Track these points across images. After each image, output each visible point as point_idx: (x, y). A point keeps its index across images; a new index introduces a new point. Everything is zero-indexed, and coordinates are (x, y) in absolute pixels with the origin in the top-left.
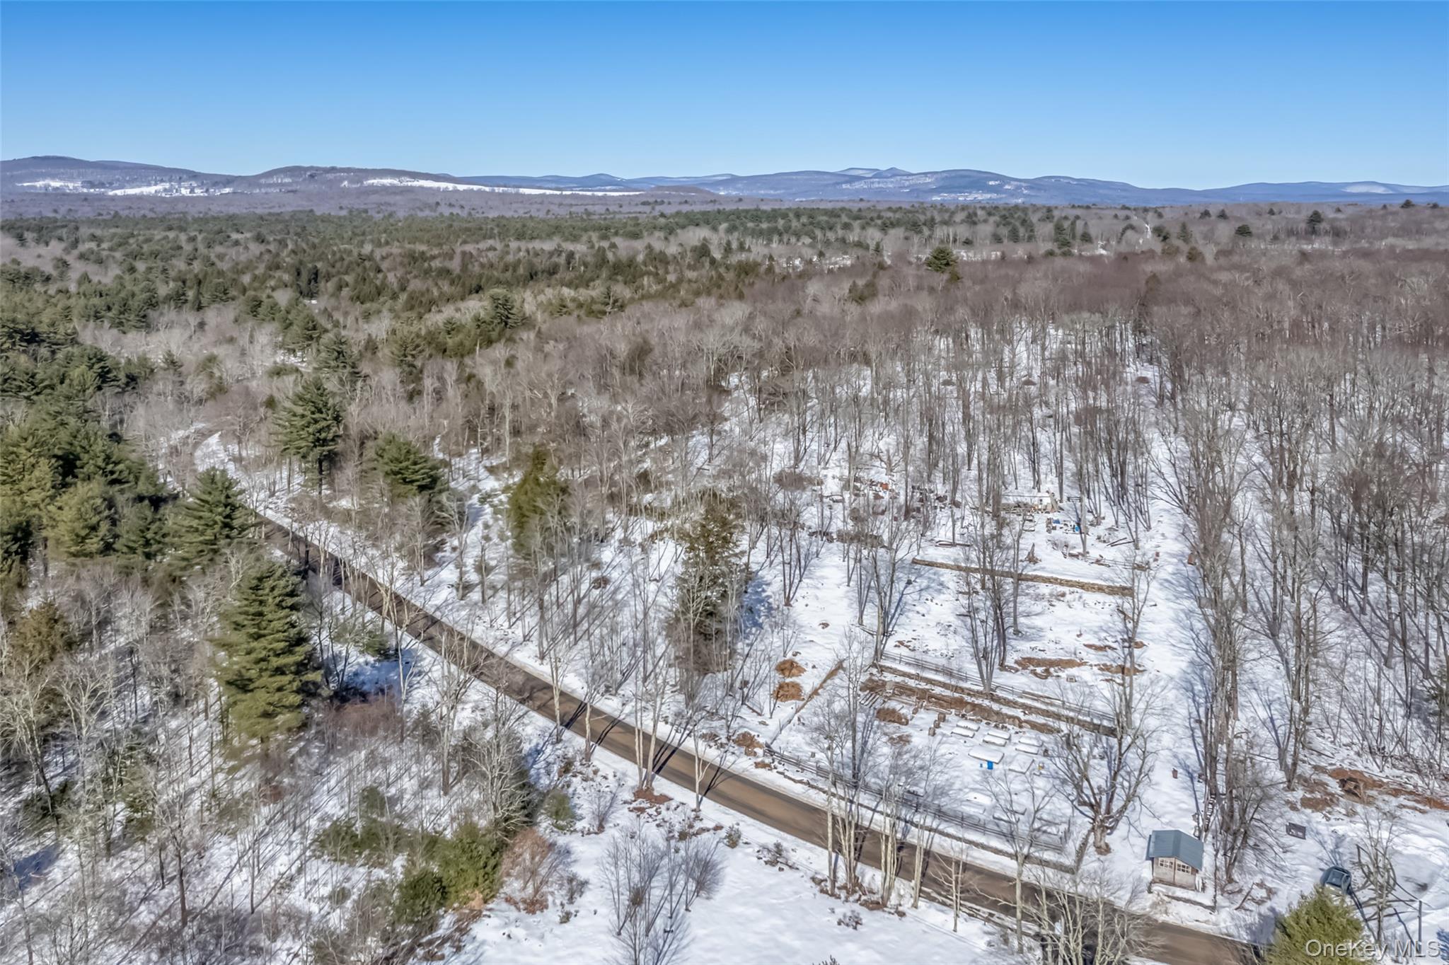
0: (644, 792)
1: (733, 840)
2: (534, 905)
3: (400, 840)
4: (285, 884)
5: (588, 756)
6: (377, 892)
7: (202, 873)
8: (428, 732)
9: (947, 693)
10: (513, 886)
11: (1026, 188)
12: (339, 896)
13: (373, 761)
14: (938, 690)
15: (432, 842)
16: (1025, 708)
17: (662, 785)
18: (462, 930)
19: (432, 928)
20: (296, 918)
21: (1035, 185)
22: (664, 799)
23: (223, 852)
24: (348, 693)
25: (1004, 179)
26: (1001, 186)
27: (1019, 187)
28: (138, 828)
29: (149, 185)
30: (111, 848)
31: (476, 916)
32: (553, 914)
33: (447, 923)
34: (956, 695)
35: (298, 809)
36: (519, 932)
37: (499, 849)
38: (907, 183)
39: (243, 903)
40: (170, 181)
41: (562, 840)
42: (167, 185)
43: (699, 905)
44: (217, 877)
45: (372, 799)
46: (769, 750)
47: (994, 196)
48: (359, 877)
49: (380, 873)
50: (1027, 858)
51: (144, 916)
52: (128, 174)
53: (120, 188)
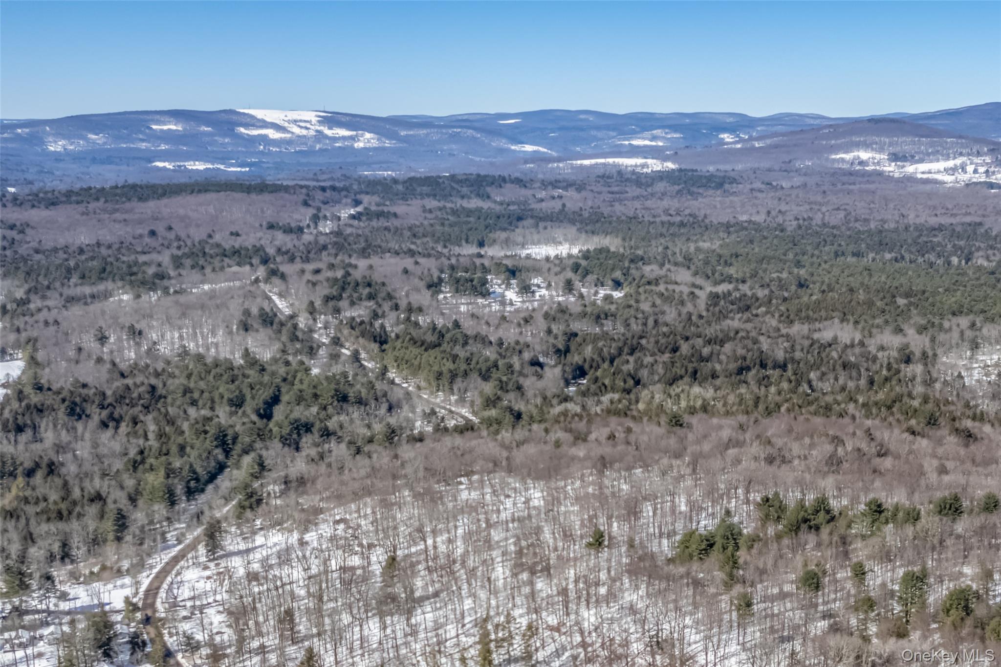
29: (947, 159)
42: (960, 161)
52: (931, 145)
53: (921, 161)
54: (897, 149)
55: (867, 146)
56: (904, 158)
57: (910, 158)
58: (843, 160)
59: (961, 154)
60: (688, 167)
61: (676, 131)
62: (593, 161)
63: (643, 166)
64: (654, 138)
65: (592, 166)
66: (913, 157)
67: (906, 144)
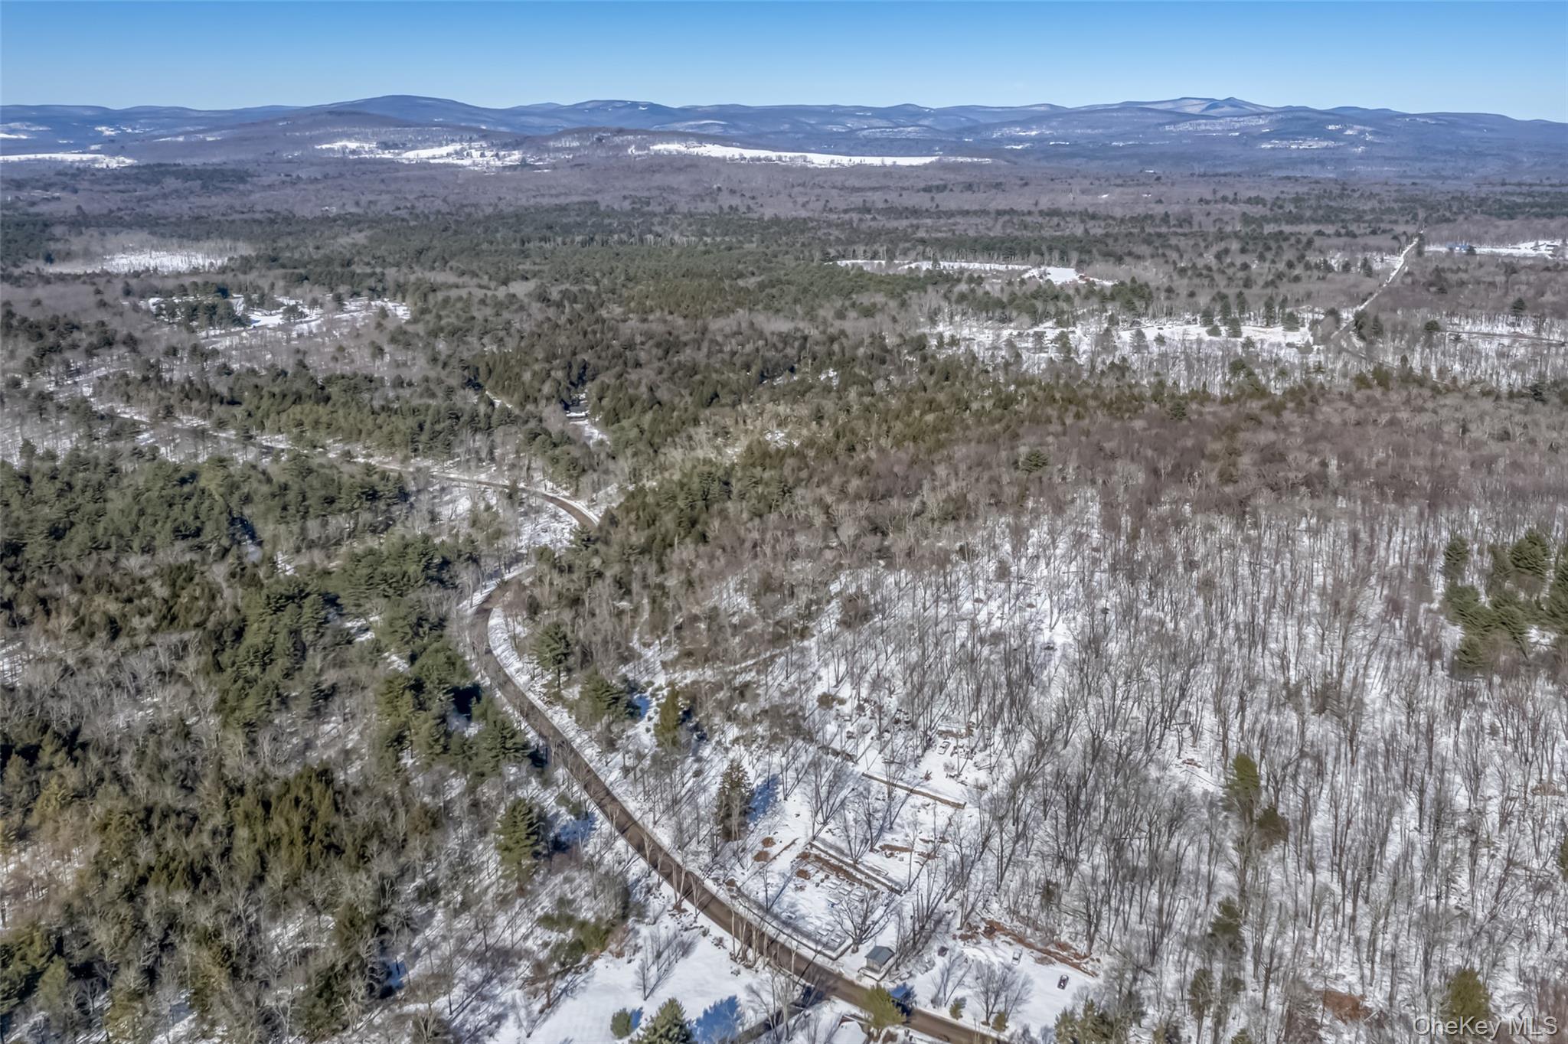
0: (678, 907)
1: (705, 934)
2: (620, 955)
3: (570, 921)
4: (525, 938)
5: (659, 885)
6: (559, 946)
7: (493, 928)
8: (591, 866)
9: (836, 863)
10: (613, 946)
11: (1371, 133)
12: (546, 945)
13: (568, 880)
14: (833, 861)
15: (584, 924)
16: (868, 876)
17: (686, 904)
18: (590, 963)
19: (579, 961)
20: (527, 954)
21: (1382, 128)
22: (685, 911)
23: (501, 920)
24: (558, 846)
26: (1341, 131)
27: (1362, 132)
28: (465, 906)
29: (441, 145)
30: (457, 913)
31: (596, 958)
32: (625, 959)
33: (585, 959)
34: (840, 865)
35: (533, 902)
36: (611, 965)
37: (608, 932)
38: (1237, 125)
39: (508, 944)
40: (461, 141)
41: (637, 926)
42: (458, 147)
43: (681, 962)
44: (499, 930)
45: (562, 902)
46: (739, 889)
47: (1332, 144)
48: (554, 937)
49: (562, 936)
50: (819, 952)
51: (471, 946)
52: (419, 133)
53: (414, 148)
54: (384, 138)
55: (349, 136)
56: (395, 146)
57: (404, 147)
58: (332, 150)
59: (453, 141)
60: (152, 162)
61: (41, 124)
62: (23, 157)
63: (94, 161)
64: (11, 131)
65: (21, 163)
66: (404, 145)
67: (391, 134)
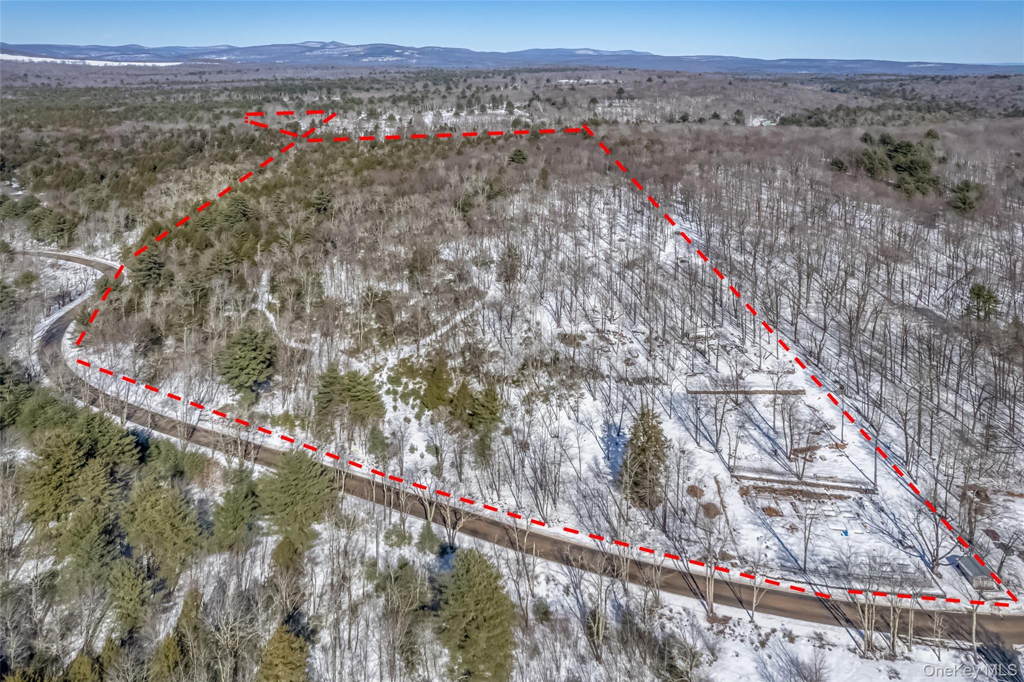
0: (713, 618)
1: (790, 637)
9: (781, 486)
17: (718, 609)
21: (422, 51)
22: (726, 619)
25: (404, 49)
26: (402, 53)
27: (412, 54)
34: (787, 486)
47: (399, 58)
